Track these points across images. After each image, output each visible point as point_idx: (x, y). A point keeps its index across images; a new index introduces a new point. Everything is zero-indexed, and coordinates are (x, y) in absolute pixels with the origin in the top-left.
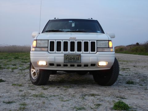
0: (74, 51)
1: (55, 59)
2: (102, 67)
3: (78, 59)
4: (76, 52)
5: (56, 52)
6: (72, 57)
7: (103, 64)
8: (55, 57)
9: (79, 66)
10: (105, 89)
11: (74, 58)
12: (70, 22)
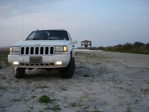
0: (38, 54)
1: (23, 60)
2: (59, 65)
3: (40, 60)
4: (39, 55)
5: (26, 55)
6: (36, 59)
7: (59, 63)
8: (23, 59)
9: (42, 65)
10: (62, 81)
11: (37, 60)
12: (46, 32)
